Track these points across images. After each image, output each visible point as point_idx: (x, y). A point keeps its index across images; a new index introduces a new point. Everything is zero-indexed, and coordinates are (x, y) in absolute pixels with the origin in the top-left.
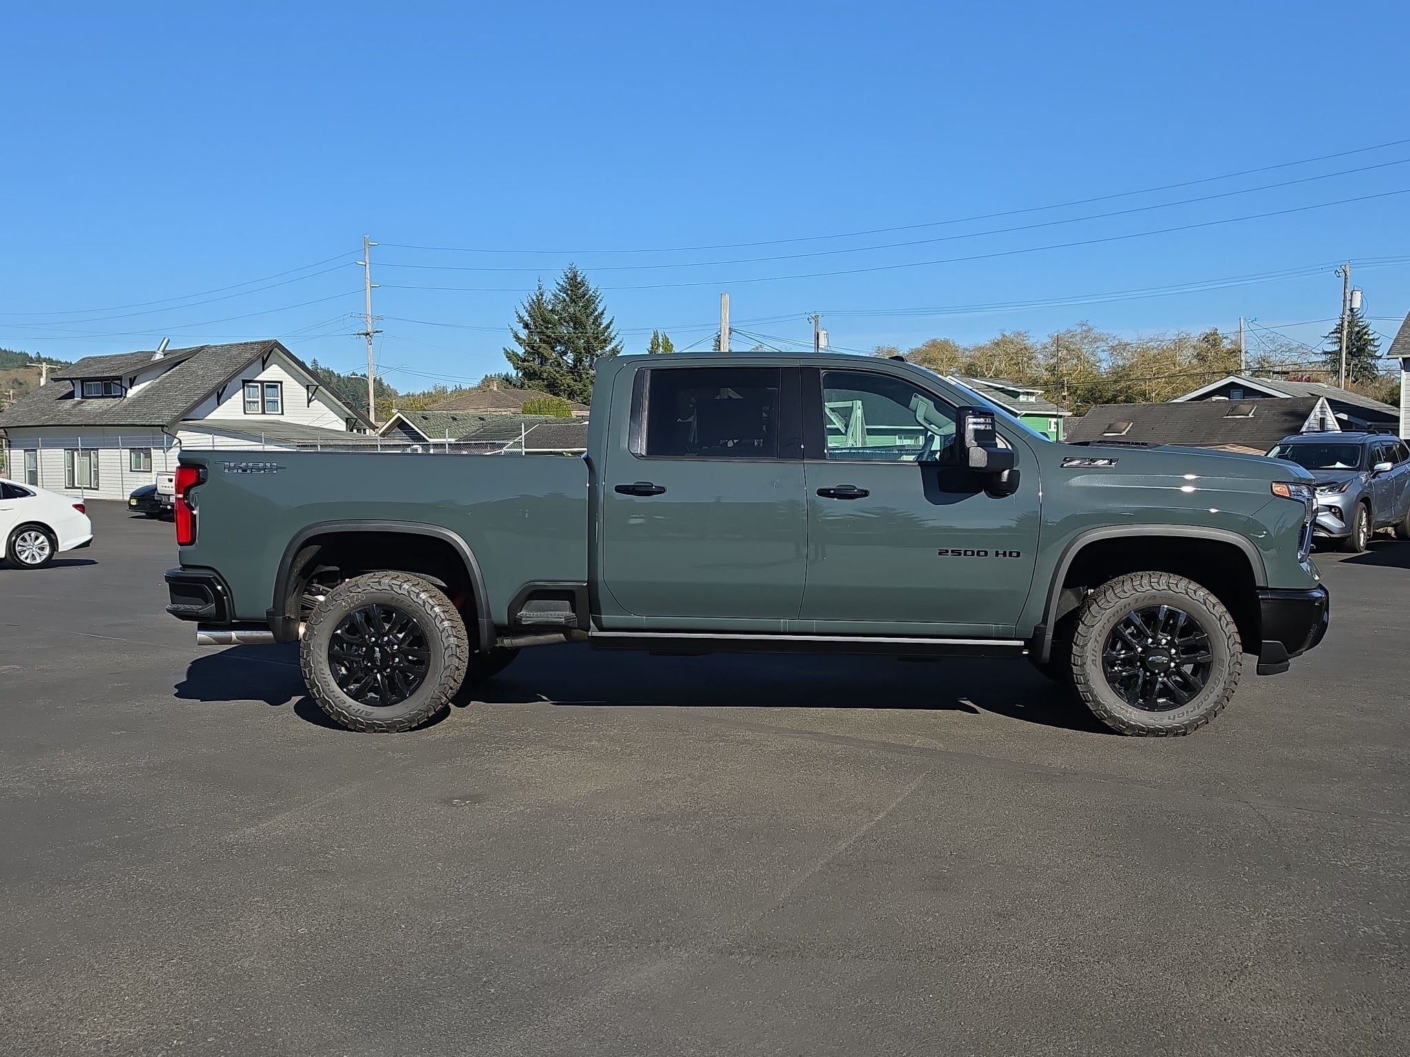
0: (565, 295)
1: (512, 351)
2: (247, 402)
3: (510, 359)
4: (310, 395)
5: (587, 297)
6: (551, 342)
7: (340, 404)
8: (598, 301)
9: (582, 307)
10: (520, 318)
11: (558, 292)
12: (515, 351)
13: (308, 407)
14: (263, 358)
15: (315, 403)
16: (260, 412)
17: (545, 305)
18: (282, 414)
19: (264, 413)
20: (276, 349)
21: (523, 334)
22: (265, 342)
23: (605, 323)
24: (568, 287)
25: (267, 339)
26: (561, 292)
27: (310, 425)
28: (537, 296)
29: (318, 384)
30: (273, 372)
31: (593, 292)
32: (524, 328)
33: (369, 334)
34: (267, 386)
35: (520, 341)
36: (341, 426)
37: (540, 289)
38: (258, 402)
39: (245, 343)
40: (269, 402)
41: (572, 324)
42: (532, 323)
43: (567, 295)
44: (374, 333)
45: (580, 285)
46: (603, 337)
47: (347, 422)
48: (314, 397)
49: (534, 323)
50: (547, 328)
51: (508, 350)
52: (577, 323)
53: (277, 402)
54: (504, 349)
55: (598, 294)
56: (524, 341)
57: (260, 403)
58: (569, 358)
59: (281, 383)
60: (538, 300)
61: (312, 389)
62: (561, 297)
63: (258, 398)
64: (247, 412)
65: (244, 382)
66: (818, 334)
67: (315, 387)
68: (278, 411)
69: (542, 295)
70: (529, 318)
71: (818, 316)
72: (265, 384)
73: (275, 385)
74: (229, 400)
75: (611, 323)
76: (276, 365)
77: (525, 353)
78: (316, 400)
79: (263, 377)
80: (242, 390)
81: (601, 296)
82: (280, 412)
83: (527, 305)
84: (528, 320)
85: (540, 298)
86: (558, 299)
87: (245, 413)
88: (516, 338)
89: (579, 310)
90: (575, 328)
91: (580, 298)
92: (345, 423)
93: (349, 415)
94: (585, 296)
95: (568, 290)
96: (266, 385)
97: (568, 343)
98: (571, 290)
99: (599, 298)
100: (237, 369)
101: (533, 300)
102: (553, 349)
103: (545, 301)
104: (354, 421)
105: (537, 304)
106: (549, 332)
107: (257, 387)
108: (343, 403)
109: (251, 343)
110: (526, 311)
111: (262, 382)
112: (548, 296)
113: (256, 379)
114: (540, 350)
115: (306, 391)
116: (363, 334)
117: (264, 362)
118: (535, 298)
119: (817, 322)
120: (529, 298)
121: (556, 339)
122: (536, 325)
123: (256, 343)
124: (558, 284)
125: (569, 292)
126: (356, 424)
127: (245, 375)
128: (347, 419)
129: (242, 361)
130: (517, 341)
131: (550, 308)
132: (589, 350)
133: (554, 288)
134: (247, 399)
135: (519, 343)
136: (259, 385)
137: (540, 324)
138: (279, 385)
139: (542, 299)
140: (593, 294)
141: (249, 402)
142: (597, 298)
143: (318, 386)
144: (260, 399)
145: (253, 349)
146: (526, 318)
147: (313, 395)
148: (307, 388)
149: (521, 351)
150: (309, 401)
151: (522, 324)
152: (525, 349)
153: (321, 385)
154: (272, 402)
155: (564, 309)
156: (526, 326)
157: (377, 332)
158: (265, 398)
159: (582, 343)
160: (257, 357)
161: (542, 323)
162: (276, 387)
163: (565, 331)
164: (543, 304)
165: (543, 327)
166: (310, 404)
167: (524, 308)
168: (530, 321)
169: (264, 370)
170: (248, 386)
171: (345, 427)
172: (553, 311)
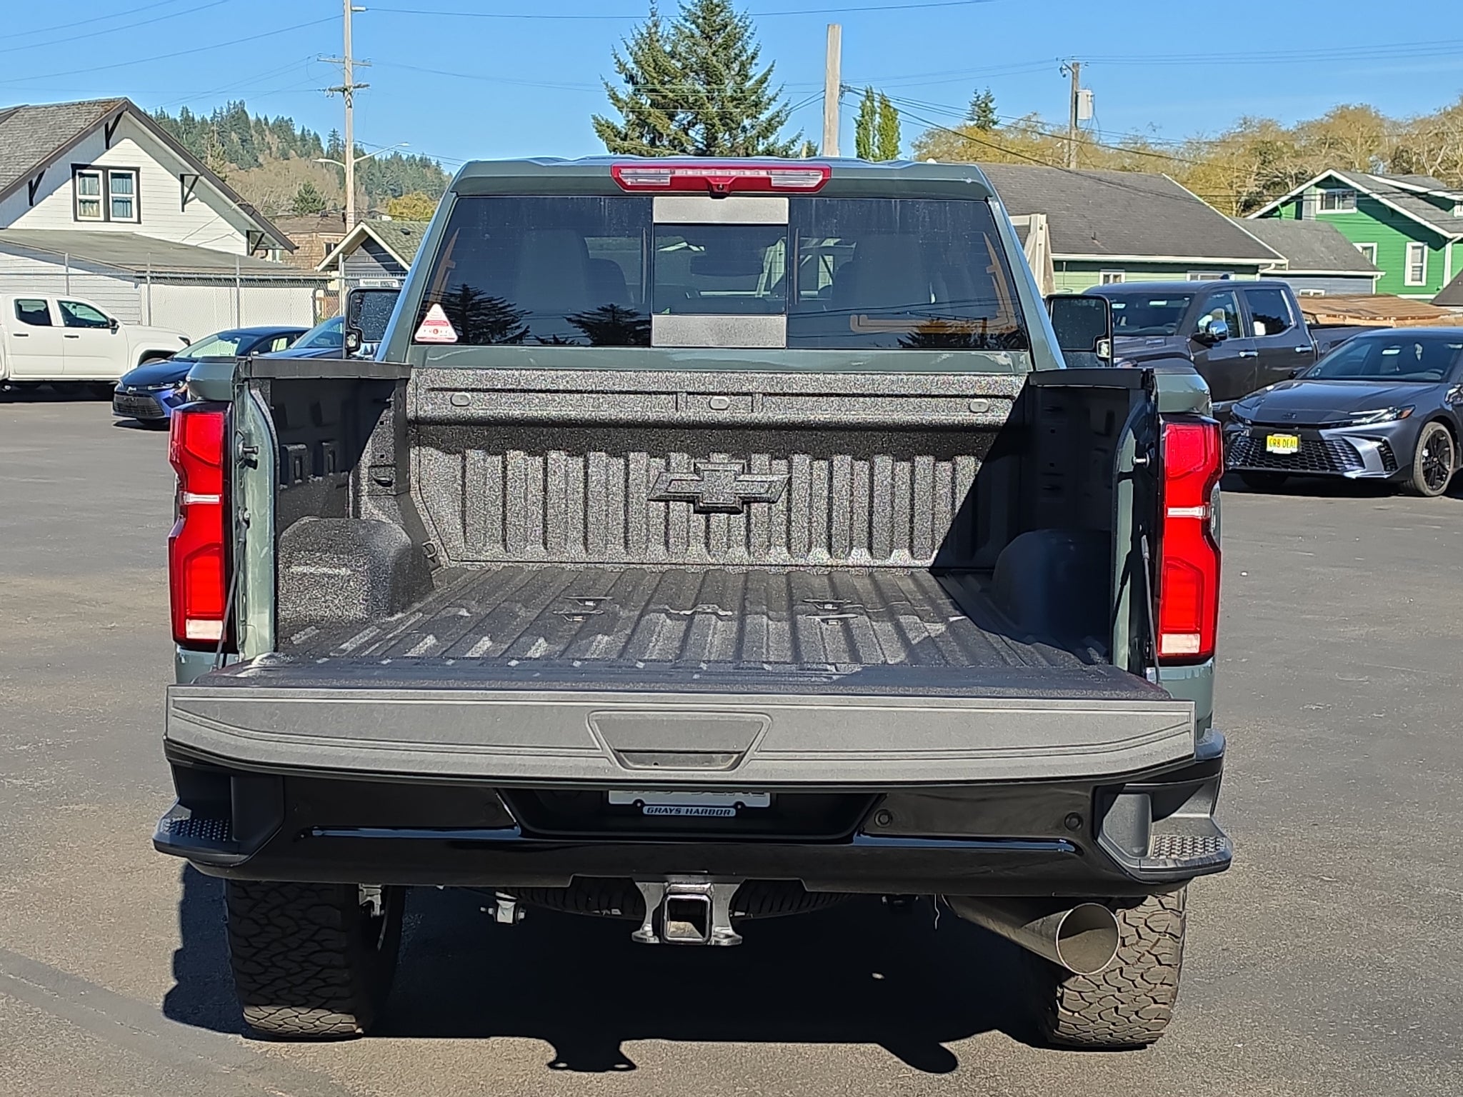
0: (692, 26)
1: (606, 121)
2: (81, 201)
3: (601, 132)
4: (186, 190)
5: (729, 28)
6: (669, 107)
7: (235, 206)
8: (747, 34)
9: (721, 46)
10: (621, 64)
11: (683, 22)
12: (611, 120)
13: (183, 210)
14: (107, 126)
15: (195, 205)
16: (102, 218)
17: (661, 42)
18: (139, 222)
19: (107, 220)
20: (126, 113)
21: (624, 91)
22: (109, 102)
23: (756, 72)
24: (700, 13)
25: (112, 97)
26: (686, 20)
27: (184, 242)
28: (648, 27)
29: (196, 173)
30: (124, 153)
31: (740, 21)
32: (627, 82)
33: (346, 89)
34: (114, 176)
35: (620, 105)
36: (239, 246)
37: (653, 16)
38: (97, 202)
39: (80, 103)
40: (117, 201)
41: (703, 76)
42: (640, 73)
43: (698, 27)
44: (354, 87)
45: (718, 9)
46: (753, 98)
47: (248, 236)
48: (192, 195)
49: (643, 73)
50: (663, 83)
51: (599, 118)
52: (711, 76)
53: (131, 202)
54: (594, 118)
55: (747, 23)
56: (627, 104)
57: (101, 203)
58: (698, 133)
59: (137, 170)
60: (650, 34)
61: (189, 180)
62: (687, 30)
63: (99, 194)
64: (79, 218)
65: (75, 167)
66: (1077, 96)
67: (194, 178)
68: (131, 216)
69: (655, 25)
70: (633, 65)
71: (1078, 64)
72: (110, 171)
73: (123, 175)
74: (50, 197)
75: (770, 70)
76: (129, 141)
77: (626, 125)
78: (197, 200)
79: (105, 160)
80: (71, 181)
81: (752, 26)
82: (135, 219)
83: (632, 43)
84: (633, 69)
85: (653, 31)
86: (682, 33)
87: (76, 219)
88: (613, 98)
89: (716, 52)
90: (707, 82)
91: (718, 31)
92: (245, 239)
93: (251, 225)
94: (726, 27)
95: (699, 17)
96: (112, 174)
97: (696, 109)
98: (704, 18)
99: (750, 30)
100: (59, 146)
101: (642, 35)
102: (671, 117)
103: (662, 37)
104: (259, 235)
105: (648, 41)
106: (665, 89)
107: (97, 176)
108: (240, 205)
109: (89, 103)
110: (631, 54)
111: (105, 169)
112: (666, 29)
113: (93, 164)
114: (651, 120)
115: (179, 183)
116: (340, 90)
117: (108, 134)
118: (644, 31)
119: (1075, 76)
120: (636, 32)
121: (677, 102)
122: (645, 78)
123: (95, 103)
124: (683, 8)
125: (700, 20)
126: (263, 239)
127: (76, 156)
128: (248, 232)
129: (71, 132)
130: (614, 103)
131: (669, 47)
132: (727, 119)
133: (677, 16)
134: (79, 197)
135: (619, 108)
136: (100, 173)
137: (651, 76)
138: (134, 173)
139: (656, 33)
140: (740, 24)
141: (84, 202)
142: (746, 30)
143: (197, 177)
144: (101, 198)
145: (90, 113)
146: (631, 65)
147: (191, 190)
148: (182, 178)
149: (620, 122)
150: (185, 202)
151: (623, 76)
152: (626, 116)
153: (202, 175)
154: (123, 202)
155: (690, 51)
156: (631, 79)
157: (358, 87)
158: (111, 195)
159: (713, 109)
160: (96, 126)
161: (655, 75)
162: (130, 176)
163: (694, 85)
164: (658, 41)
165: (656, 81)
166: (186, 206)
167: (628, 49)
168: (636, 70)
169: (108, 148)
170: (82, 175)
171: (245, 245)
172: (673, 54)
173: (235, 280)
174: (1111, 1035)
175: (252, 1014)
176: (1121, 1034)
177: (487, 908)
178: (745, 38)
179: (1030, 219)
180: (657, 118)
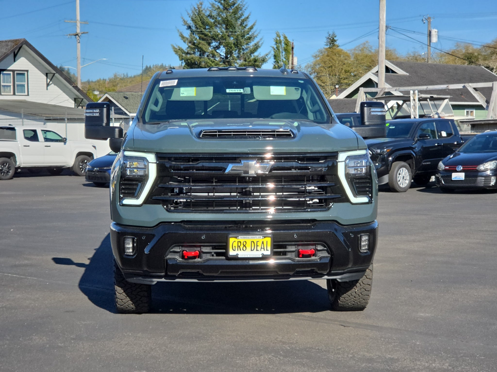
0: (219, 4)
1: (179, 47)
2: (3, 86)
3: (176, 52)
4: (49, 80)
5: (235, 6)
6: (208, 40)
9: (232, 13)
10: (185, 21)
11: (214, 2)
12: (180, 46)
13: (47, 89)
14: (14, 52)
15: (53, 87)
16: (12, 93)
17: (204, 12)
18: (28, 95)
19: (14, 94)
20: (25, 46)
21: (187, 34)
22: (16, 40)
23: (249, 25)
25: (18, 38)
26: (216, 2)
27: (49, 104)
28: (198, 5)
29: (54, 72)
30: (22, 63)
31: (241, 2)
32: (187, 29)
34: (18, 74)
35: (185, 39)
36: (71, 104)
38: (10, 86)
40: (18, 86)
41: (224, 26)
43: (221, 4)
46: (248, 36)
47: (76, 102)
48: (51, 82)
49: (195, 25)
50: (205, 29)
51: (175, 46)
52: (228, 25)
53: (24, 86)
54: (173, 45)
56: (187, 39)
57: (12, 87)
58: (222, 51)
59: (27, 71)
60: (198, 9)
61: (50, 76)
62: (216, 6)
64: (2, 94)
65: (1, 70)
66: (430, 32)
67: (52, 75)
68: (24, 93)
69: (201, 4)
71: (431, 18)
72: (15, 72)
73: (22, 73)
75: (254, 24)
76: (24, 58)
77: (188, 48)
78: (53, 85)
79: (13, 67)
82: (26, 94)
83: (190, 12)
86: (214, 7)
88: (181, 36)
89: (230, 15)
90: (227, 29)
91: (231, 6)
92: (73, 102)
93: (77, 95)
94: (234, 4)
97: (221, 40)
99: (246, 6)
101: (195, 9)
102: (209, 44)
103: (204, 9)
104: (80, 100)
105: (198, 11)
106: (206, 32)
107: (10, 74)
109: (6, 41)
110: (189, 17)
111: (13, 71)
112: (206, 5)
113: (8, 69)
114: (200, 46)
115: (45, 77)
117: (15, 56)
118: (196, 7)
119: (429, 23)
120: (192, 7)
121: (212, 37)
122: (196, 27)
123: (9, 41)
125: (222, 2)
126: (82, 102)
127: (1, 66)
128: (75, 99)
130: (182, 39)
131: (208, 13)
132: (237, 45)
134: (2, 84)
135: (184, 41)
136: (11, 73)
138: (26, 73)
139: (201, 7)
140: (241, 4)
143: (54, 74)
144: (11, 84)
145: (7, 45)
146: (190, 22)
147: (51, 80)
148: (47, 75)
150: (48, 85)
151: (186, 27)
152: (188, 45)
153: (57, 73)
154: (21, 86)
155: (219, 15)
156: (189, 27)
158: (16, 83)
159: (232, 40)
160: (11, 52)
161: (201, 26)
162: (23, 74)
163: (219, 31)
164: (202, 11)
165: (202, 28)
166: (48, 87)
167: (188, 15)
168: (192, 24)
169: (15, 61)
170: (4, 74)
171: (74, 104)
172: (210, 16)
178: (243, 10)
180: (203, 45)
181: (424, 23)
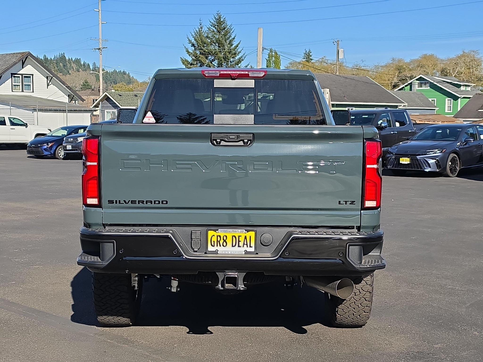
2: (14, 85)
3: (183, 63)
4: (49, 82)
5: (226, 29)
6: (206, 55)
7: (64, 87)
8: (232, 31)
9: (223, 35)
10: (190, 41)
11: (210, 26)
12: (187, 59)
13: (47, 88)
14: (23, 61)
15: (51, 86)
16: (21, 91)
17: (203, 34)
18: (33, 92)
19: (23, 91)
20: (29, 57)
21: (191, 49)
22: (23, 53)
23: (235, 44)
24: (216, 24)
25: (24, 51)
26: (212, 26)
27: (48, 98)
28: (199, 29)
29: (52, 76)
30: (28, 69)
31: (229, 27)
32: (192, 46)
33: (100, 49)
34: (25, 77)
35: (190, 54)
36: (66, 99)
37: (201, 25)
38: (19, 85)
39: (14, 53)
40: (26, 85)
41: (217, 44)
42: (196, 44)
43: (215, 28)
44: (102, 48)
45: (222, 23)
46: (234, 52)
47: (69, 97)
48: (50, 83)
49: (197, 44)
50: (204, 46)
51: (183, 58)
52: (220, 44)
53: (30, 85)
54: (181, 58)
55: (232, 28)
56: (192, 53)
57: (21, 86)
58: (215, 63)
59: (33, 75)
60: (200, 31)
62: (212, 30)
63: (20, 83)
64: (13, 91)
65: (12, 74)
66: (339, 51)
67: (51, 77)
68: (31, 90)
69: (202, 28)
70: (194, 41)
71: (339, 41)
72: (24, 75)
73: (28, 76)
74: (4, 84)
75: (239, 44)
76: (30, 65)
77: (192, 60)
78: (52, 85)
79: (22, 72)
80: (11, 78)
81: (234, 29)
82: (32, 91)
83: (193, 34)
84: (194, 42)
85: (200, 30)
86: (210, 30)
87: (12, 91)
88: (187, 52)
89: (221, 37)
90: (219, 47)
91: (222, 30)
92: (68, 98)
93: (70, 93)
94: (225, 29)
95: (216, 25)
96: (24, 76)
97: (215, 55)
98: (218, 26)
99: (233, 30)
100: (7, 67)
101: (197, 31)
102: (207, 58)
103: (203, 32)
104: (72, 96)
105: (199, 33)
106: (204, 49)
107: (19, 77)
108: (66, 86)
109: (17, 53)
110: (193, 37)
111: (22, 75)
112: (205, 29)
113: (18, 73)
114: (200, 59)
115: (46, 79)
116: (98, 49)
117: (23, 63)
118: (198, 30)
119: (338, 44)
120: (195, 30)
121: (208, 53)
122: (198, 45)
123: (19, 53)
124: (211, 22)
125: (216, 26)
126: (74, 98)
127: (12, 70)
128: (69, 95)
129: (11, 63)
131: (206, 35)
132: (226, 59)
133: (209, 25)
134: (13, 84)
135: (189, 55)
136: (20, 76)
137: (200, 44)
138: (31, 76)
139: (201, 30)
140: (229, 28)
141: (15, 85)
142: (231, 30)
143: (52, 78)
144: (21, 84)
145: (17, 56)
146: (193, 41)
147: (50, 81)
148: (47, 78)
149: (190, 59)
150: (48, 85)
151: (190, 45)
152: (192, 58)
153: (53, 77)
154: (28, 85)
155: (213, 36)
156: (193, 45)
157: (104, 48)
158: (24, 83)
159: (222, 55)
160: (19, 61)
161: (201, 44)
162: (30, 77)
163: (214, 48)
164: (202, 33)
165: (202, 46)
166: (48, 87)
167: (192, 36)
168: (195, 43)
169: (23, 68)
170: (14, 77)
172: (207, 37)
173: (66, 110)
174: (352, 322)
175: (100, 318)
176: (355, 322)
177: (168, 287)
178: (231, 32)
179: (324, 90)
180: (202, 58)
181: (334, 44)
